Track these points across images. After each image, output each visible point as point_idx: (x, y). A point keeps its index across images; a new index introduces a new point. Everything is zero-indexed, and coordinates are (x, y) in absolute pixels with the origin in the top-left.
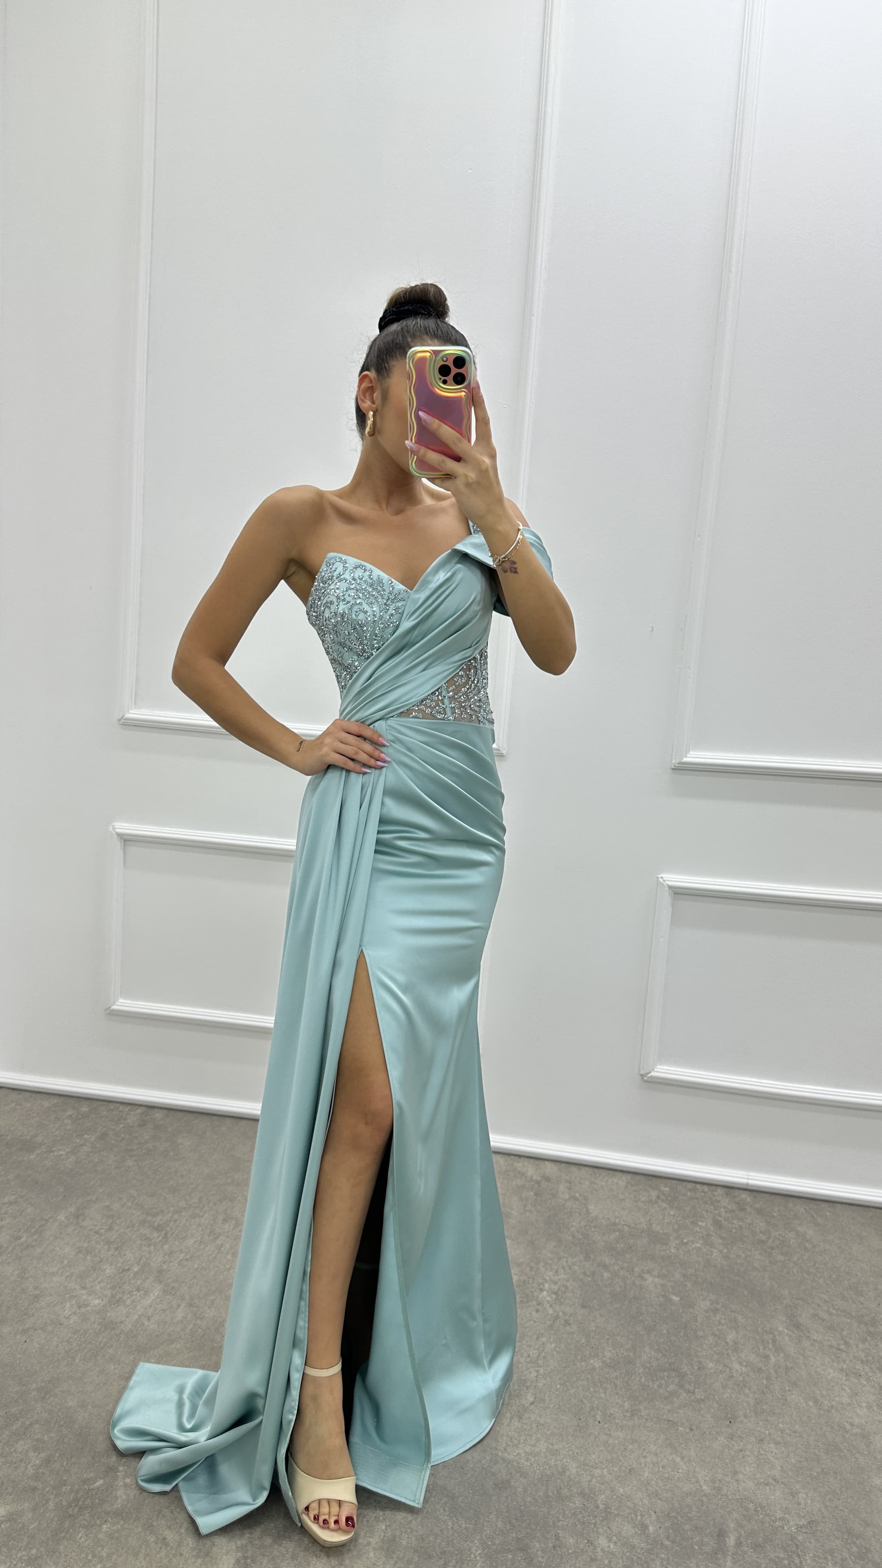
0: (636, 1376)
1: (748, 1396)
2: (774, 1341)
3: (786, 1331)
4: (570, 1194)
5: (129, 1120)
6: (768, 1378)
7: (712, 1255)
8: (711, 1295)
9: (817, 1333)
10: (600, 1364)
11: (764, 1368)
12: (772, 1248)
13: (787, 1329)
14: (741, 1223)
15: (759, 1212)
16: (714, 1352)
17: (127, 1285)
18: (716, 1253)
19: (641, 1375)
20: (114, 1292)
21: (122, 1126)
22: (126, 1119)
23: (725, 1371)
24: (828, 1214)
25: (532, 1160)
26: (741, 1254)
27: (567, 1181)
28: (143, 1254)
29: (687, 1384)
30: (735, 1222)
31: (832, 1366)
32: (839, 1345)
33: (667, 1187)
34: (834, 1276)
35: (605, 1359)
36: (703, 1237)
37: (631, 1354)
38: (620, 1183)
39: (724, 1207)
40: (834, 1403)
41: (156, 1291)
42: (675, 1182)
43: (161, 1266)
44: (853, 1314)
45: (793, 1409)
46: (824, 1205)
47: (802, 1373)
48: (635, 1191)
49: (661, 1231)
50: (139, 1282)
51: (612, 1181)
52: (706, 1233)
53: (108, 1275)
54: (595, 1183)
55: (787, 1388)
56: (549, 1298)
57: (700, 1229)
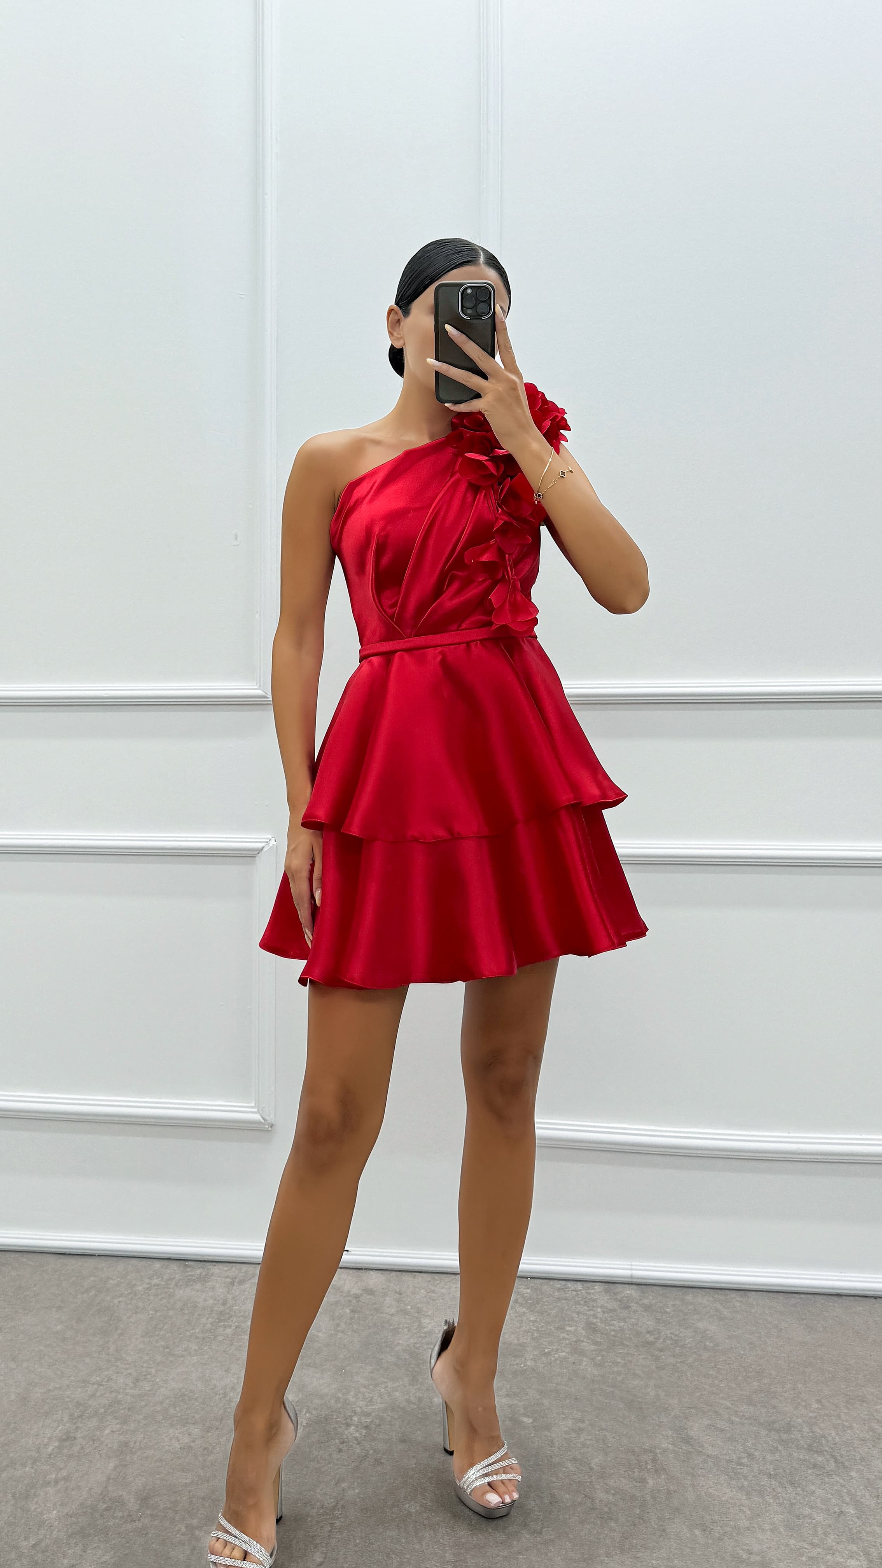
1: (615, 1530)
2: (654, 1460)
3: (671, 1447)
6: (643, 1506)
7: (580, 1364)
8: (575, 1412)
11: (638, 1495)
12: (661, 1350)
13: (672, 1445)
14: (623, 1324)
15: (648, 1308)
18: (585, 1361)
23: (585, 1503)
26: (619, 1360)
27: (396, 1292)
30: (615, 1322)
31: (728, 1484)
32: (740, 1458)
36: (570, 1344)
39: (601, 1307)
40: (728, 1529)
44: (762, 1420)
45: (672, 1541)
47: (688, 1496)
52: (575, 1339)
55: (667, 1517)
56: (357, 1435)
57: (568, 1335)
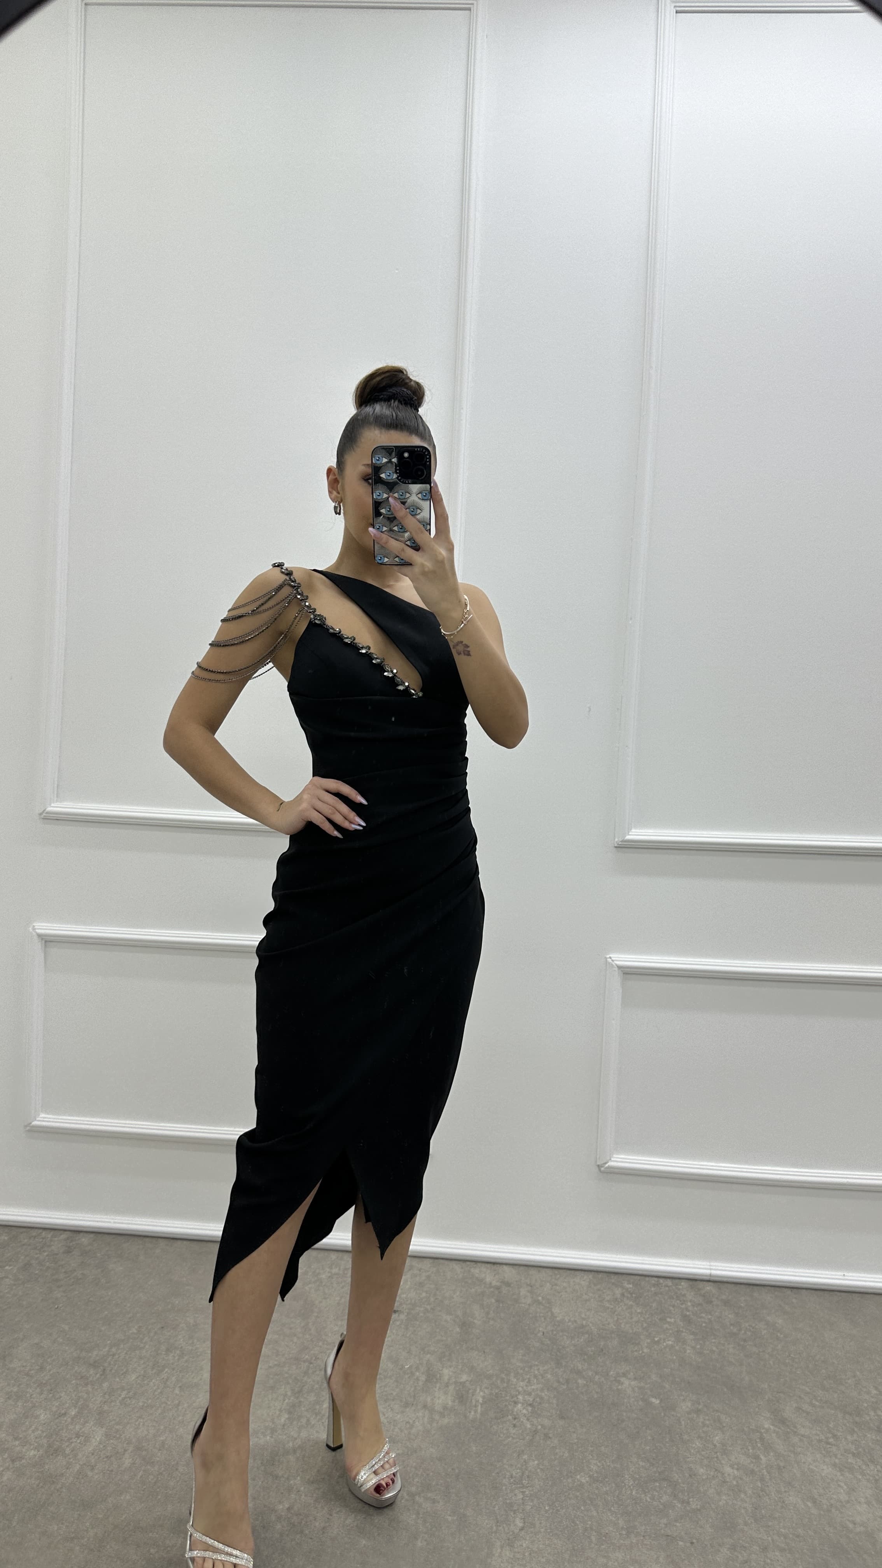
0: (626, 1489)
1: (746, 1502)
2: (762, 1439)
3: (772, 1427)
4: (532, 1298)
5: (53, 1247)
6: (762, 1479)
7: (685, 1352)
8: (691, 1395)
9: (804, 1427)
10: (587, 1479)
11: (756, 1470)
12: (745, 1341)
13: (772, 1425)
14: (710, 1317)
15: (726, 1303)
16: (703, 1456)
17: (64, 1431)
18: (689, 1350)
19: (632, 1487)
20: (52, 1440)
21: (46, 1254)
22: (50, 1246)
23: (717, 1476)
24: (794, 1300)
25: (489, 1265)
26: (714, 1349)
27: (528, 1285)
28: (80, 1395)
29: (680, 1494)
30: (703, 1315)
31: (824, 1462)
32: (827, 1438)
33: (630, 1284)
34: (810, 1366)
35: (591, 1473)
36: (673, 1334)
37: (619, 1466)
38: (583, 1283)
39: (690, 1301)
40: (832, 1502)
41: (98, 1436)
42: (638, 1278)
43: (101, 1407)
44: (836, 1404)
45: (792, 1511)
46: (789, 1292)
47: (795, 1471)
48: (599, 1290)
49: (631, 1331)
50: (77, 1427)
51: (574, 1282)
52: (676, 1329)
53: (43, 1422)
54: (556, 1285)
55: (783, 1490)
56: (524, 1411)
57: (670, 1326)
